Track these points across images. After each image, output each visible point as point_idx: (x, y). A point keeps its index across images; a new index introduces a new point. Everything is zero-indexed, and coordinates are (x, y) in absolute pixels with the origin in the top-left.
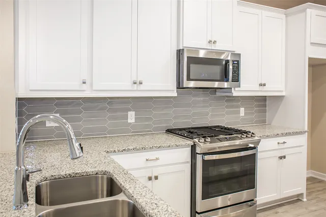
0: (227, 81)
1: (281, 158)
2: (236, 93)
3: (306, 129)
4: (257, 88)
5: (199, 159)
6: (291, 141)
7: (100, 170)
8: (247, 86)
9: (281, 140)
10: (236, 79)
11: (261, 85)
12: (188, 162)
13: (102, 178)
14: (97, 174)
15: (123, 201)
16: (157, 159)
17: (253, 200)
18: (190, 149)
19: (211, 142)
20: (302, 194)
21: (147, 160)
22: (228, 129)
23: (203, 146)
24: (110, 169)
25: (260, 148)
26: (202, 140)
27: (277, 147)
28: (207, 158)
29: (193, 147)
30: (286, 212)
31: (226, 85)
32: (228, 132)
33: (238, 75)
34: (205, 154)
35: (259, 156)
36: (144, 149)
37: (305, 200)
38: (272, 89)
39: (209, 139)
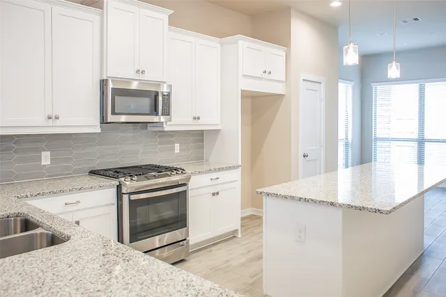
0: (157, 114)
1: (214, 194)
2: (167, 128)
3: (240, 163)
4: (190, 121)
5: (125, 199)
6: (225, 176)
7: (12, 212)
8: (179, 120)
9: (214, 175)
10: (167, 112)
11: (195, 118)
12: (113, 204)
13: (15, 221)
14: (8, 217)
15: (41, 234)
16: (78, 202)
17: (185, 240)
18: (114, 190)
19: (137, 181)
20: (237, 231)
21: (66, 204)
22: (159, 167)
23: (129, 184)
24: (24, 210)
25: (191, 185)
26: (129, 178)
27: (210, 183)
28: (134, 197)
29: (119, 187)
30: (220, 249)
31: (155, 119)
32: (159, 170)
33: (169, 107)
34: (130, 194)
35: (190, 194)
36: (62, 192)
37: (240, 236)
38: (208, 122)
39: (135, 178)
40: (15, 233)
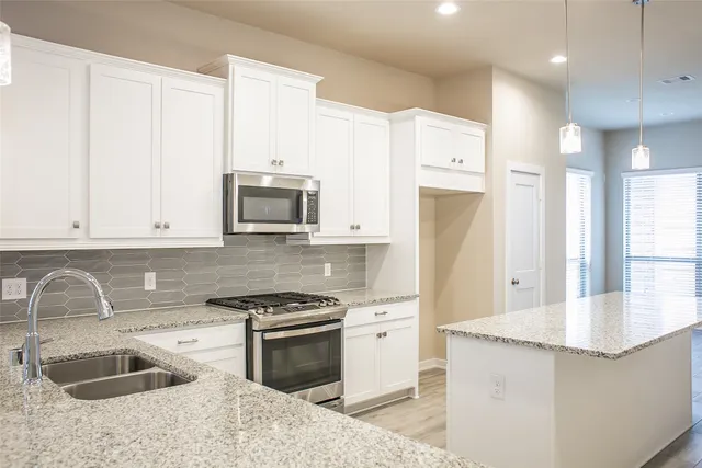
0: (300, 222)
1: (379, 336)
2: (313, 242)
3: (417, 292)
4: (348, 232)
5: (257, 337)
6: (394, 310)
7: (119, 347)
8: (330, 229)
9: (380, 308)
10: (314, 219)
11: (352, 228)
12: (241, 345)
13: (123, 358)
15: (159, 373)
16: (195, 341)
17: (339, 398)
18: (243, 324)
19: (274, 314)
20: (413, 389)
21: (179, 343)
22: (302, 296)
23: (263, 318)
24: (132, 346)
25: (347, 321)
26: (262, 310)
27: (374, 319)
28: (268, 336)
29: (249, 322)
30: (387, 414)
31: (295, 228)
32: (303, 300)
33: (317, 211)
34: (265, 331)
35: (346, 334)
36: (174, 326)
37: (417, 397)
38: (370, 233)
39: (271, 310)
40: (123, 372)
